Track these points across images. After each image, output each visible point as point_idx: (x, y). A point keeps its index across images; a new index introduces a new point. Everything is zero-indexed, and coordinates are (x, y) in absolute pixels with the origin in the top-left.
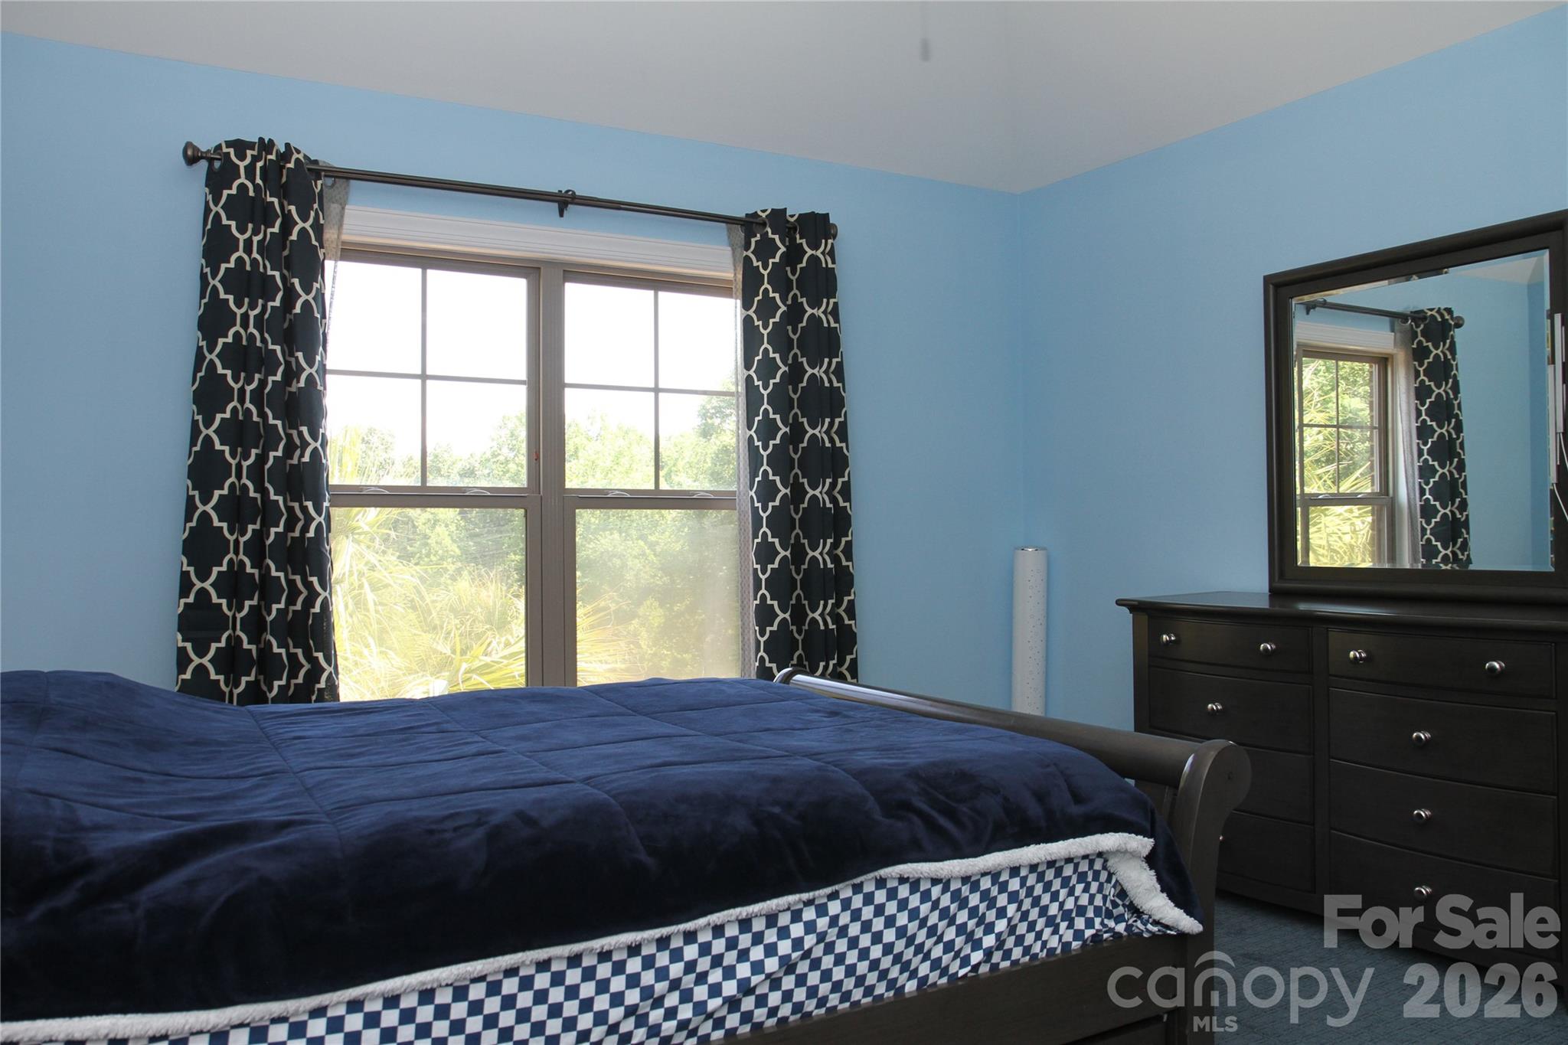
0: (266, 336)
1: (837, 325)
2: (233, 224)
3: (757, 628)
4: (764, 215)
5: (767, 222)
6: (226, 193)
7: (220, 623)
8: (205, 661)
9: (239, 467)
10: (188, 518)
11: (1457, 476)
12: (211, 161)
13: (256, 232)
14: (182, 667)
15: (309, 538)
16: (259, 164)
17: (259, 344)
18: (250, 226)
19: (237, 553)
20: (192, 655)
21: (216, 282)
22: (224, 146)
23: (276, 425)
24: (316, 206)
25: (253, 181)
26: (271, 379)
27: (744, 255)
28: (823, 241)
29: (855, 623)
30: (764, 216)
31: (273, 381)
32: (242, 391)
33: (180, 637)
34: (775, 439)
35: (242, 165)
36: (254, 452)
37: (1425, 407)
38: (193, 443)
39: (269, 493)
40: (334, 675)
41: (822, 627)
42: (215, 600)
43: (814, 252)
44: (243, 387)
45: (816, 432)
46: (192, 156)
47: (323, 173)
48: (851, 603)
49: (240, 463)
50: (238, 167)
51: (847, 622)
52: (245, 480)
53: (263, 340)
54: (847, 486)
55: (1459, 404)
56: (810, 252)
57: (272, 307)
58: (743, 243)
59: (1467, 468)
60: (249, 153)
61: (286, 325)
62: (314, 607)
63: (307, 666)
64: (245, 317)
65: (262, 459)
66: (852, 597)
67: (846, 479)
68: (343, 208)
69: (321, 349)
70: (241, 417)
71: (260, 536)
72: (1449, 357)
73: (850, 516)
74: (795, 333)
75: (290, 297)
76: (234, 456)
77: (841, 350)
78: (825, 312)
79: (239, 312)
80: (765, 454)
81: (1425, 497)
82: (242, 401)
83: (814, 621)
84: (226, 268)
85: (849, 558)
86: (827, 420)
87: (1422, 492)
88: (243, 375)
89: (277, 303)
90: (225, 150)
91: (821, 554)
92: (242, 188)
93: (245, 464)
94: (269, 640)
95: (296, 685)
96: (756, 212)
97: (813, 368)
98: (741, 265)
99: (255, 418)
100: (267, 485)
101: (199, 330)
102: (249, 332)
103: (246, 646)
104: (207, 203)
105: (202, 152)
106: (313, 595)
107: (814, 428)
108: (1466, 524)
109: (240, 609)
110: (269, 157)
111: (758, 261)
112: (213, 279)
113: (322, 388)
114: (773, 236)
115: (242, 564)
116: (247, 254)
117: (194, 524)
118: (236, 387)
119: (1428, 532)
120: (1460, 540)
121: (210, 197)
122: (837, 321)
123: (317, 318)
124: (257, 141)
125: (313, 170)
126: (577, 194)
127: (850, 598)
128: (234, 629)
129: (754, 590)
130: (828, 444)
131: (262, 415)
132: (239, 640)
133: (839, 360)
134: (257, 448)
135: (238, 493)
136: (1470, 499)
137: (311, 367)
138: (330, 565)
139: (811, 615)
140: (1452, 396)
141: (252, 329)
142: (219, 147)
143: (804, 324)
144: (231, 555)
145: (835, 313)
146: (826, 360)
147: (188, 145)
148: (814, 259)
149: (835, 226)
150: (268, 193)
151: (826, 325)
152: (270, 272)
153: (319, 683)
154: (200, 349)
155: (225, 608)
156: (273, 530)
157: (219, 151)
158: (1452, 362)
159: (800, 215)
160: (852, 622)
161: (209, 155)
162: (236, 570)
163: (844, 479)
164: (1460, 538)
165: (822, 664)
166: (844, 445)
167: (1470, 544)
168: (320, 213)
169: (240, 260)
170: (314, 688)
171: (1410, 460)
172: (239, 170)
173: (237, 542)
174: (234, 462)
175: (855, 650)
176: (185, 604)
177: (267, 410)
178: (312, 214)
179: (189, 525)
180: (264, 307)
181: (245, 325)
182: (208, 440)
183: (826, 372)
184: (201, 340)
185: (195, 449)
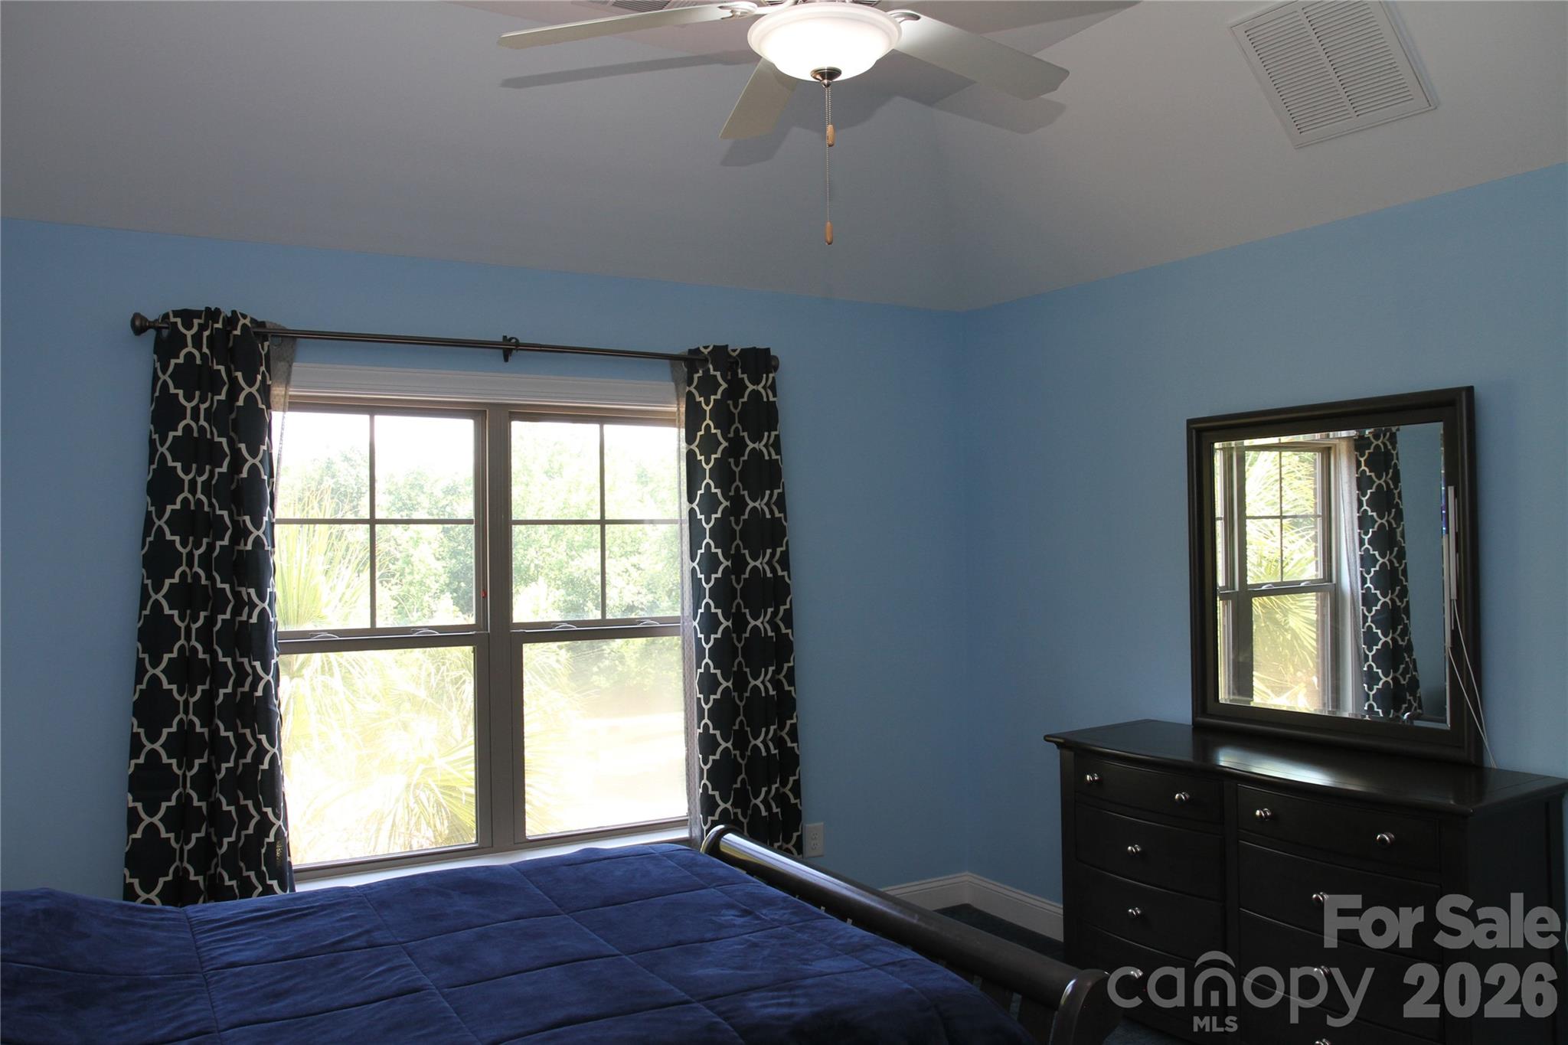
0: (214, 501)
1: (778, 457)
2: (180, 392)
3: (700, 756)
4: (706, 351)
5: (709, 358)
6: (173, 362)
7: (171, 782)
8: (156, 820)
9: (188, 629)
10: (138, 680)
11: (1397, 565)
12: (159, 330)
13: (203, 400)
14: (132, 825)
15: (258, 697)
16: (206, 333)
17: (206, 509)
18: (197, 393)
19: (186, 712)
20: (143, 815)
21: (164, 450)
22: (171, 315)
23: (224, 589)
24: (263, 368)
25: (200, 349)
26: (219, 543)
27: (687, 390)
28: (765, 375)
29: (798, 746)
30: (706, 353)
31: (221, 546)
32: (190, 555)
33: (130, 797)
34: (717, 573)
35: (189, 334)
36: (202, 614)
37: (1367, 498)
38: (143, 607)
39: (217, 655)
40: (283, 828)
41: (764, 754)
42: (165, 760)
43: (755, 387)
44: (191, 551)
45: (758, 563)
46: (140, 326)
47: (270, 335)
48: (794, 727)
49: (189, 627)
50: (185, 336)
51: (789, 744)
52: (194, 643)
53: (211, 505)
54: (789, 613)
55: (1400, 494)
56: (751, 387)
57: (219, 473)
58: (686, 377)
59: (1407, 556)
60: (196, 322)
61: (233, 487)
62: (263, 764)
63: (257, 818)
64: (193, 483)
65: (210, 621)
66: (794, 721)
67: (788, 606)
68: (290, 366)
69: (268, 508)
70: (189, 580)
71: (210, 695)
72: (1390, 447)
73: (792, 642)
74: (737, 465)
75: (237, 462)
76: (182, 619)
77: (783, 480)
78: (766, 446)
79: (187, 478)
80: (707, 587)
81: (1366, 586)
82: (190, 565)
83: (756, 748)
84: (174, 437)
85: (792, 683)
86: (769, 551)
87: (1364, 581)
88: (191, 539)
89: (224, 469)
90: (172, 319)
91: (763, 682)
92: (190, 356)
93: (194, 627)
94: (219, 798)
95: (246, 835)
96: (699, 348)
97: (754, 501)
98: (684, 399)
99: (204, 582)
100: (216, 647)
101: (148, 494)
102: (197, 497)
103: (196, 803)
104: (155, 370)
105: (149, 322)
106: (261, 752)
107: (755, 560)
108: (1407, 610)
109: (190, 767)
110: (216, 326)
111: (700, 397)
112: (162, 446)
113: (269, 548)
114: (715, 373)
115: (192, 724)
116: (194, 421)
117: (143, 686)
118: (184, 551)
119: (1369, 619)
120: (1400, 627)
121: (158, 365)
122: (778, 452)
123: (264, 480)
124: (204, 309)
125: (260, 331)
126: (521, 341)
127: (792, 721)
128: (185, 786)
129: (698, 719)
130: (769, 575)
131: (210, 577)
132: (189, 797)
133: (780, 491)
134: (206, 610)
135: (187, 654)
136: (1411, 585)
137: (258, 529)
138: (279, 719)
139: (753, 742)
140: (1392, 487)
141: (200, 495)
142: (166, 316)
143: (746, 458)
144: (181, 715)
145: (777, 445)
146: (768, 492)
147: (136, 316)
148: (756, 394)
149: (776, 358)
150: (215, 361)
151: (767, 458)
152: (217, 439)
153: (268, 837)
154: (149, 514)
155: (175, 768)
156: (222, 691)
157: (167, 320)
158: (1392, 451)
159: (742, 350)
160: (795, 745)
161: (157, 325)
162: (186, 729)
163: (785, 607)
164: (1400, 625)
165: (764, 790)
166: (785, 573)
167: (1410, 629)
168: (267, 374)
169: (188, 428)
170: (263, 842)
171: (1352, 548)
172: (186, 340)
173: (186, 702)
174: (182, 625)
175: (797, 771)
176: (136, 765)
177: (215, 574)
178: (259, 377)
179: (139, 687)
180: (212, 473)
181: (193, 490)
182: (157, 604)
183: (768, 504)
184: (150, 505)
185: (145, 613)
